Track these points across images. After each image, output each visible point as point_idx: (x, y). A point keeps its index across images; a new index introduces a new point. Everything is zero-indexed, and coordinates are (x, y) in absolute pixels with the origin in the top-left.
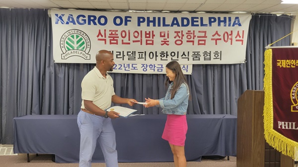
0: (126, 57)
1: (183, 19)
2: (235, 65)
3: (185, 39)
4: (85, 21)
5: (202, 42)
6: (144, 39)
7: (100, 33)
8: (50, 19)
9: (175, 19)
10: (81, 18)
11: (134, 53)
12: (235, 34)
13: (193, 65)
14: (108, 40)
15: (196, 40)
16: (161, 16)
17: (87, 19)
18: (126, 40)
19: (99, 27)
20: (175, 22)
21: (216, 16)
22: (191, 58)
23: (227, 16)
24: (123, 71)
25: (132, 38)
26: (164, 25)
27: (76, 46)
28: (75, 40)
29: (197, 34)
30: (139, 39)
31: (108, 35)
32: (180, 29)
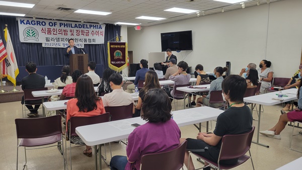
0: (55, 40)
1: (79, 25)
2: (100, 44)
3: (80, 33)
4: (35, 23)
5: (87, 35)
6: (63, 33)
7: (43, 29)
8: (17, 21)
9: (76, 25)
10: (33, 22)
11: (59, 38)
12: (100, 32)
13: (84, 44)
14: (46, 32)
15: (85, 34)
16: (70, 23)
17: (36, 22)
18: (55, 33)
19: (42, 26)
20: (76, 26)
21: (92, 24)
22: (83, 41)
23: (97, 24)
24: (54, 47)
25: (58, 32)
26: (71, 27)
27: (31, 35)
28: (31, 32)
29: (85, 32)
30: (61, 32)
31: (46, 30)
32: (78, 29)
